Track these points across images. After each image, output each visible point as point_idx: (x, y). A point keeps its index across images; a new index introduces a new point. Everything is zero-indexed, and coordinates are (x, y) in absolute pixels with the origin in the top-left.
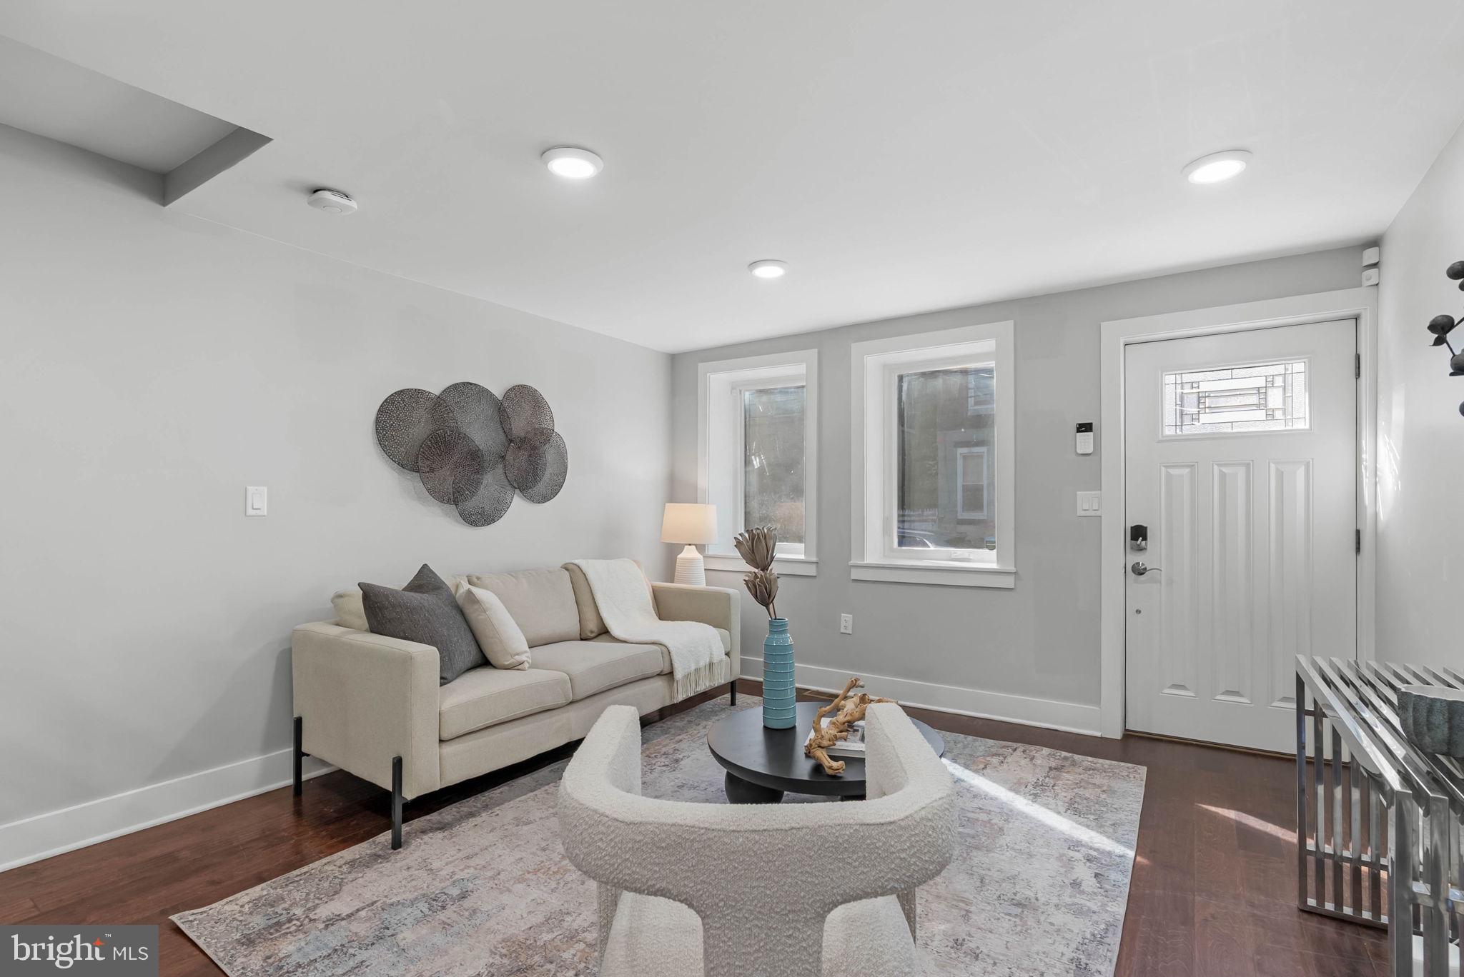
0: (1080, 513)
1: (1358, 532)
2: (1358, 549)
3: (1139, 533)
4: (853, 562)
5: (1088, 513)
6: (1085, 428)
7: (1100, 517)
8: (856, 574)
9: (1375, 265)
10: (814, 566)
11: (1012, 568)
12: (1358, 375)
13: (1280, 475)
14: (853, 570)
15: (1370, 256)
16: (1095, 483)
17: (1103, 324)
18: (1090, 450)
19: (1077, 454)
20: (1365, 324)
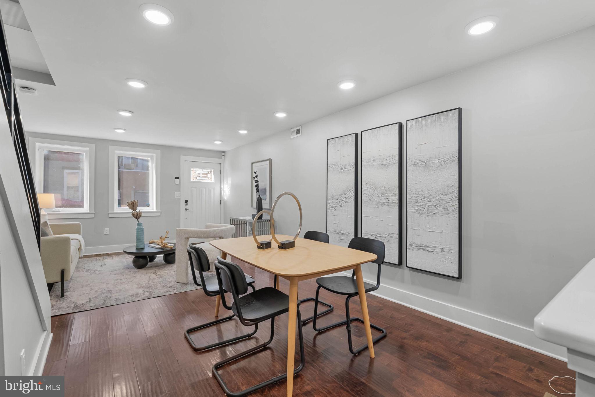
0: (176, 197)
1: (221, 200)
2: (221, 204)
3: (186, 201)
4: (110, 212)
5: (178, 197)
6: (177, 178)
7: (180, 198)
8: (110, 216)
9: (224, 156)
10: (93, 214)
11: (160, 211)
12: (221, 173)
13: (210, 190)
14: (109, 214)
15: (223, 154)
16: (179, 190)
17: (181, 156)
18: (178, 183)
19: (175, 184)
20: (222, 165)
